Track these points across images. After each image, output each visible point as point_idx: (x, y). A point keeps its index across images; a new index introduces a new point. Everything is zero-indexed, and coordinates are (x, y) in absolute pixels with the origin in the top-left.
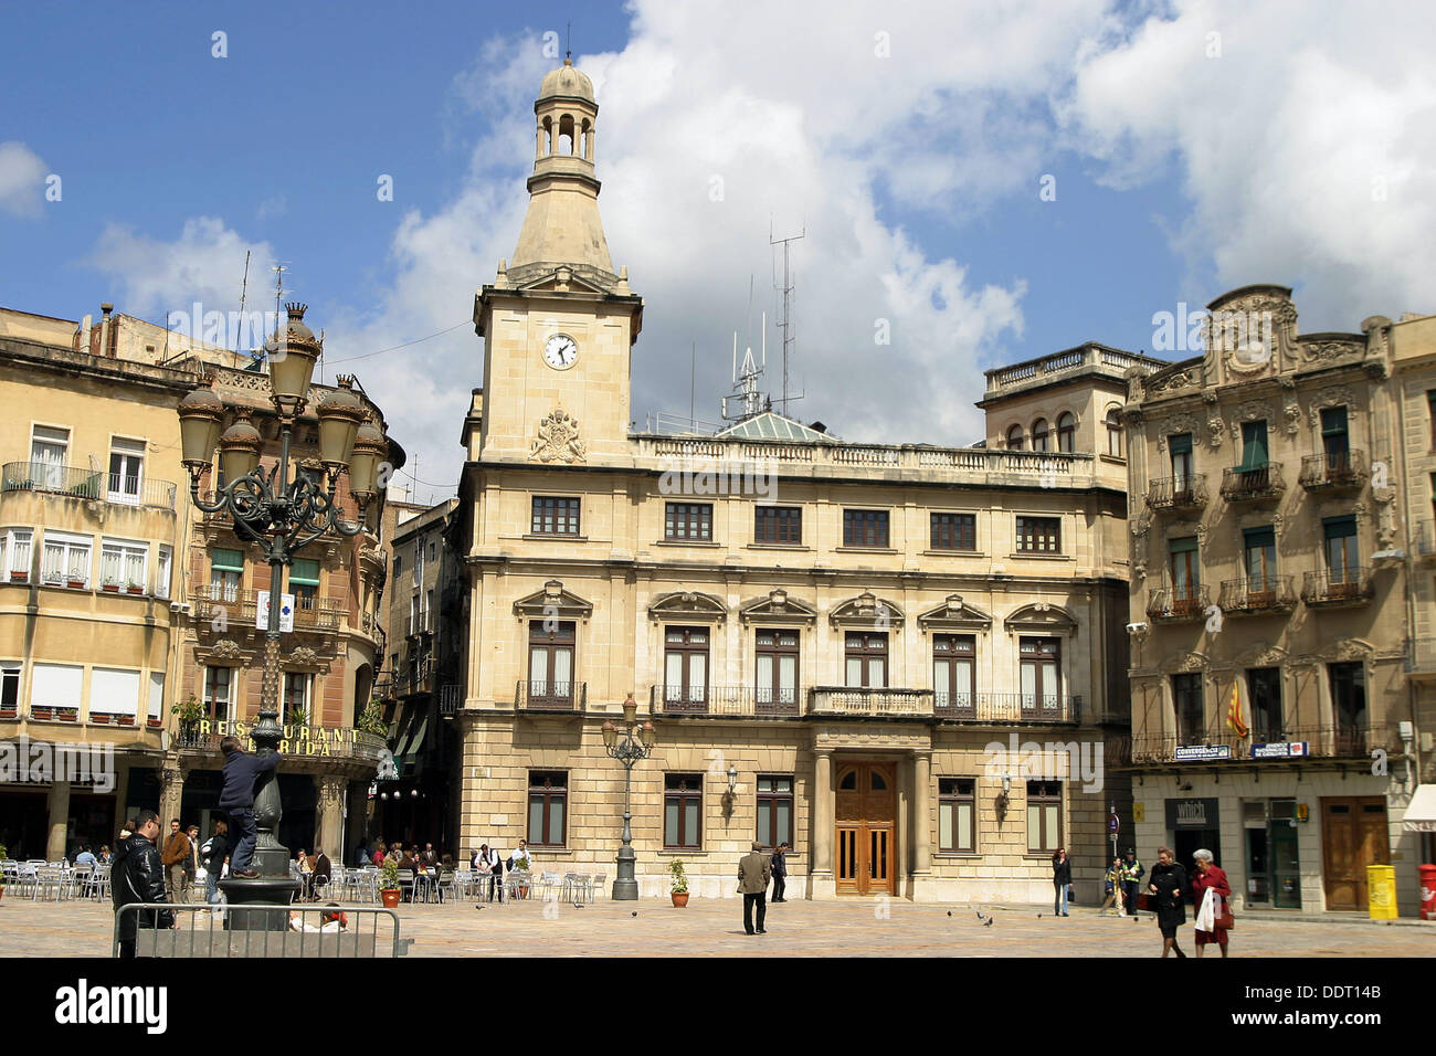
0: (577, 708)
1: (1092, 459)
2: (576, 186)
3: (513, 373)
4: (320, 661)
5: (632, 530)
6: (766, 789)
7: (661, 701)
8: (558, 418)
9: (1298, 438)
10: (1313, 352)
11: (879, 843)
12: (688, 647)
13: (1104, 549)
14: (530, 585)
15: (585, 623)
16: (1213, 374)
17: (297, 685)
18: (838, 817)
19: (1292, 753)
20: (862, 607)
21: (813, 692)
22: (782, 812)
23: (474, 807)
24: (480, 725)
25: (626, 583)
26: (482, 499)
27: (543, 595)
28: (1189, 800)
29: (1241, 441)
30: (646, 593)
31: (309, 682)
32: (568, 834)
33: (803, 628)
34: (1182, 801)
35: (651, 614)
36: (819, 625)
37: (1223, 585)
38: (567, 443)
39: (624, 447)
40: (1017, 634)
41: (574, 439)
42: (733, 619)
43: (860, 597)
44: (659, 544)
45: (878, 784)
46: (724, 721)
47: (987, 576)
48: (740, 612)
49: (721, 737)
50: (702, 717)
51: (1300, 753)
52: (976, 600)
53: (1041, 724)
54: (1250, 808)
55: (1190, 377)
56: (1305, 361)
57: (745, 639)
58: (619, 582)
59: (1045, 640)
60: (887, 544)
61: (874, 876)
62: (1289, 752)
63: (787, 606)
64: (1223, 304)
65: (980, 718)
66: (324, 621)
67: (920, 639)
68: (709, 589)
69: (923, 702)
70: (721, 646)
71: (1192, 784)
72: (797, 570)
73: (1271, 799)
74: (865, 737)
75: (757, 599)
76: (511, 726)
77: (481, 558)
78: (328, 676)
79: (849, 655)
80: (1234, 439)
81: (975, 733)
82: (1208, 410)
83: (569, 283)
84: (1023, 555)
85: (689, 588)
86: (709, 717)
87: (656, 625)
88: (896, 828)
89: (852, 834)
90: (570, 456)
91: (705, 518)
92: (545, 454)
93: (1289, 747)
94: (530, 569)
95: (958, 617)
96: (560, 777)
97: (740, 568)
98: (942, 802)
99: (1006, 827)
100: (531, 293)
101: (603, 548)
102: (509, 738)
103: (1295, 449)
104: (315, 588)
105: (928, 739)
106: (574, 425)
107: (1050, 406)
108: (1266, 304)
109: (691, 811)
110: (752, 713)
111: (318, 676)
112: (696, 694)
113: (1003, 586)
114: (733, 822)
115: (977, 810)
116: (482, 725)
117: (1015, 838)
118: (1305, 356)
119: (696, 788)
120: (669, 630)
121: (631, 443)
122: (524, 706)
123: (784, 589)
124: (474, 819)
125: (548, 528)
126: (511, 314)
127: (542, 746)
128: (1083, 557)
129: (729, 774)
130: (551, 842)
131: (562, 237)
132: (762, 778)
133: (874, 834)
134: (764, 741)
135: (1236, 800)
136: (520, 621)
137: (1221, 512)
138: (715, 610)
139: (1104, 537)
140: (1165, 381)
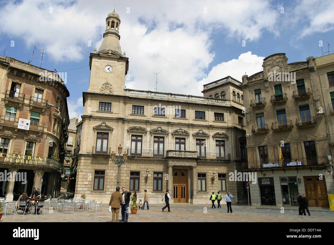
0: (108, 154)
1: (230, 101)
2: (114, 35)
3: (96, 73)
4: (37, 139)
5: (124, 111)
6: (156, 176)
7: (130, 153)
8: (107, 84)
9: (290, 87)
10: (293, 67)
11: (183, 189)
12: (137, 140)
13: (234, 121)
14: (97, 123)
15: (111, 133)
16: (266, 75)
17: (31, 146)
18: (174, 183)
19: (298, 165)
20: (179, 132)
21: (168, 152)
22: (160, 181)
23: (79, 180)
24: (82, 158)
25: (122, 124)
26: (87, 102)
27: (101, 125)
28: (265, 178)
29: (274, 89)
30: (127, 127)
31: (34, 144)
32: (104, 187)
33: (165, 136)
34: (263, 178)
35: (128, 131)
36: (169, 136)
37: (273, 124)
38: (109, 90)
39: (123, 91)
40: (215, 139)
41: (111, 89)
42: (148, 133)
43: (179, 129)
44: (131, 115)
45: (183, 175)
46: (146, 158)
47: (208, 125)
48: (150, 132)
49: (145, 162)
50: (140, 157)
51: (301, 164)
52: (206, 131)
53: (222, 160)
54: (282, 180)
55: (259, 76)
56: (291, 69)
57: (151, 138)
58: (120, 123)
59: (222, 141)
60: (185, 117)
61: (182, 198)
62: (297, 164)
63: (161, 131)
64: (267, 59)
65: (207, 159)
66: (40, 128)
67: (193, 140)
68: (143, 126)
69: (195, 154)
70: (145, 140)
71: (266, 174)
72: (164, 122)
73: (289, 177)
74: (181, 163)
75: (154, 129)
76: (90, 158)
77: (85, 116)
78: (40, 143)
79: (176, 143)
80: (272, 89)
81: (206, 162)
82: (265, 83)
83: (111, 53)
84: (216, 121)
85: (138, 126)
86: (142, 157)
87: (129, 134)
88: (187, 186)
89: (177, 187)
90: (109, 93)
91: (142, 110)
92: (103, 92)
93: (297, 163)
94: (98, 119)
95: (202, 135)
96: (103, 172)
97: (150, 121)
98: (199, 179)
99: (214, 185)
100: (102, 55)
101: (117, 115)
102: (90, 161)
103: (289, 90)
104: (39, 120)
105: (196, 163)
106: (111, 86)
107: (219, 91)
108: (279, 58)
109: (137, 181)
110: (153, 156)
111: (37, 143)
112: (139, 152)
113: (212, 128)
114: (147, 184)
115: (207, 181)
116: (83, 158)
117: (216, 188)
118: (291, 68)
119: (138, 175)
120: (132, 136)
121: (125, 91)
122: (94, 153)
123: (161, 127)
124: (79, 183)
125: (103, 110)
126: (97, 60)
127: (98, 164)
128: (229, 122)
129: (147, 172)
130: (100, 189)
131: (110, 45)
132: (154, 173)
133: (182, 187)
134: (155, 164)
135: (279, 177)
136: (95, 132)
137: (270, 107)
138: (144, 131)
139: (233, 118)
140: (253, 78)
